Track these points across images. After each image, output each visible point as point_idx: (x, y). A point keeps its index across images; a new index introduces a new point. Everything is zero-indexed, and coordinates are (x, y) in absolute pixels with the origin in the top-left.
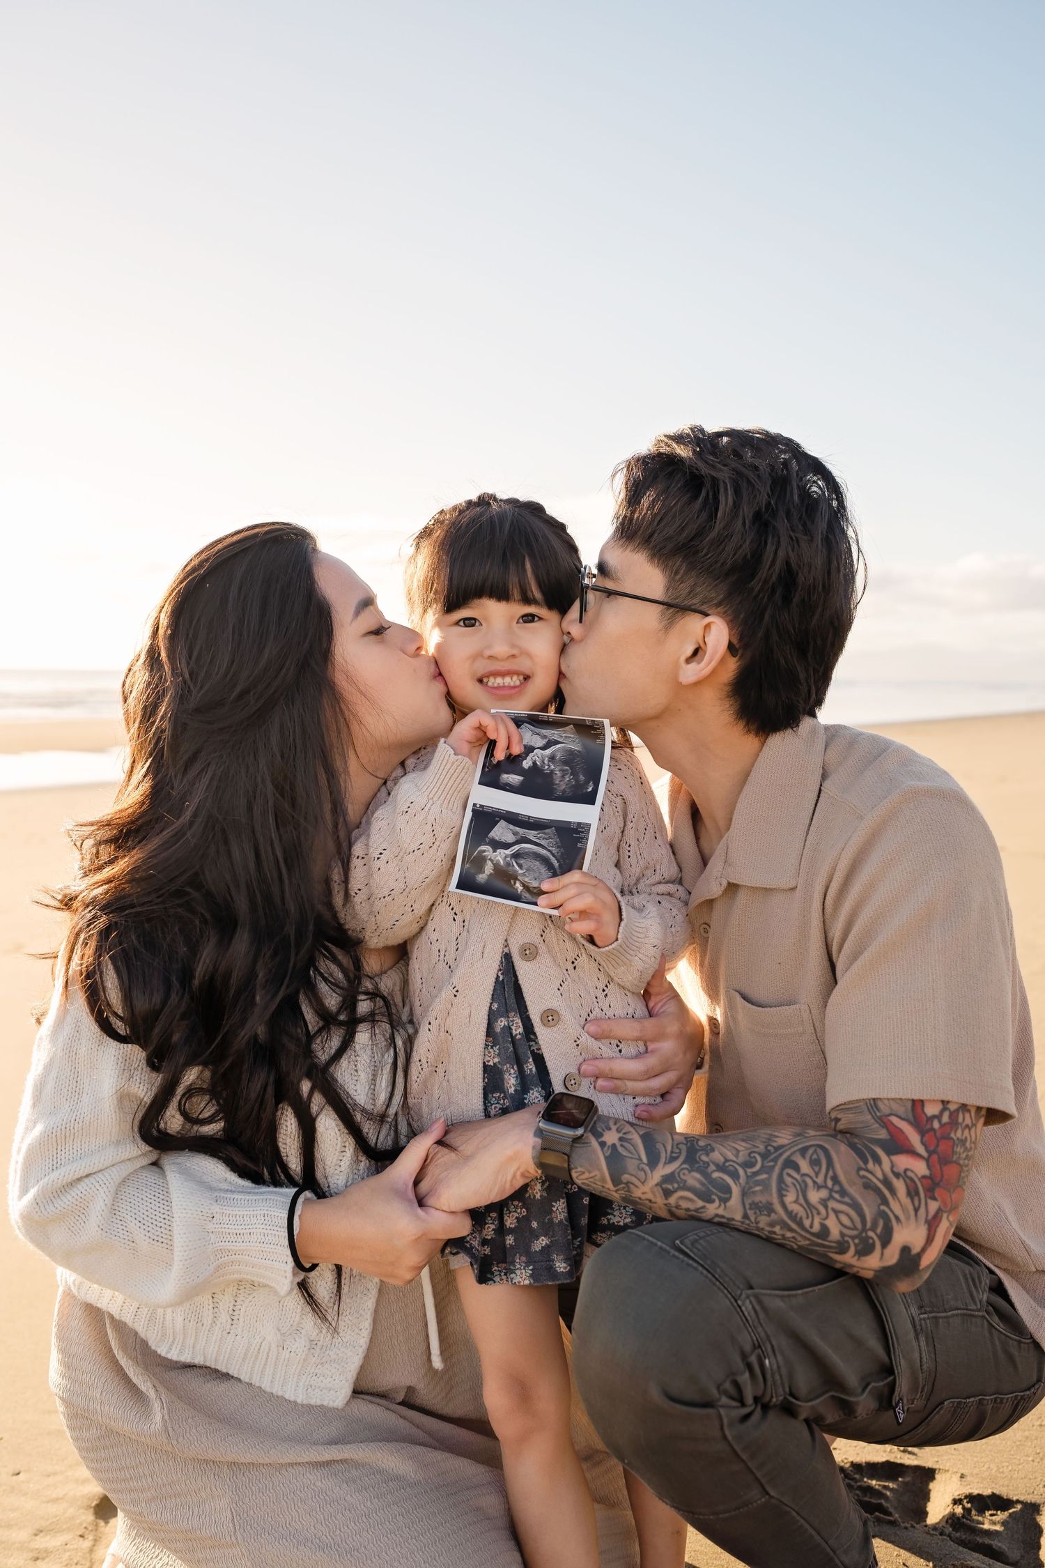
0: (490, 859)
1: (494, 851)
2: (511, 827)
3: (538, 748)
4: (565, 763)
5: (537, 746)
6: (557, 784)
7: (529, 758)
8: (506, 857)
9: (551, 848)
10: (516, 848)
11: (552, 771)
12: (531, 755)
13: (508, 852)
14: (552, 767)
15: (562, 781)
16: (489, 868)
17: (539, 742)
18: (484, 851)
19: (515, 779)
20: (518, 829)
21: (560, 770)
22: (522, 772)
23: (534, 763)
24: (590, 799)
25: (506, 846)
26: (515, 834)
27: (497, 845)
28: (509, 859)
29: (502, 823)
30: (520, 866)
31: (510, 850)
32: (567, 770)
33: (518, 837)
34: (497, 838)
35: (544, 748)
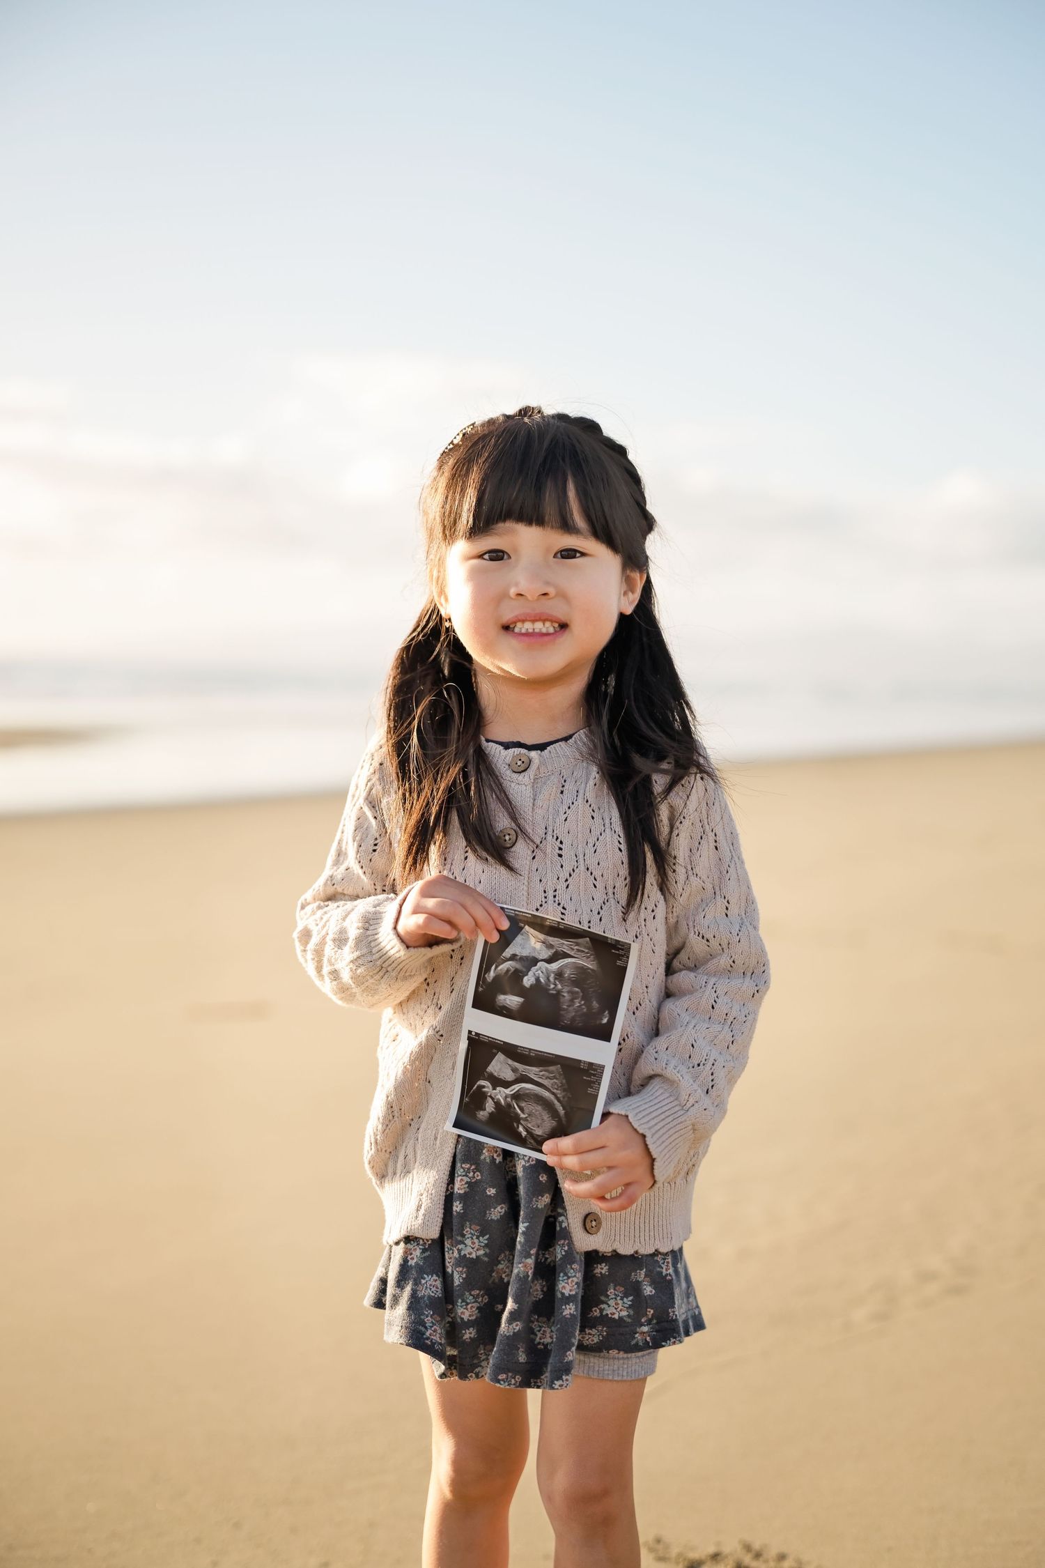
0: (491, 1097)
1: (494, 1089)
2: (510, 1062)
3: (542, 960)
4: (575, 983)
5: (541, 958)
6: (564, 1010)
7: (531, 973)
8: (506, 1097)
9: (555, 1091)
10: (516, 1087)
11: (559, 992)
12: (534, 969)
13: (508, 1091)
14: (559, 987)
15: (573, 1006)
16: (490, 1106)
17: (546, 954)
18: (484, 1087)
19: (513, 1001)
20: (517, 1065)
21: (568, 992)
22: (521, 991)
23: (538, 979)
24: (604, 1034)
25: (506, 1084)
26: (514, 1070)
27: (497, 1082)
28: (509, 1099)
29: (500, 1057)
30: (522, 1109)
31: (509, 1089)
32: (577, 993)
33: (518, 1075)
34: (496, 1074)
35: (550, 961)
